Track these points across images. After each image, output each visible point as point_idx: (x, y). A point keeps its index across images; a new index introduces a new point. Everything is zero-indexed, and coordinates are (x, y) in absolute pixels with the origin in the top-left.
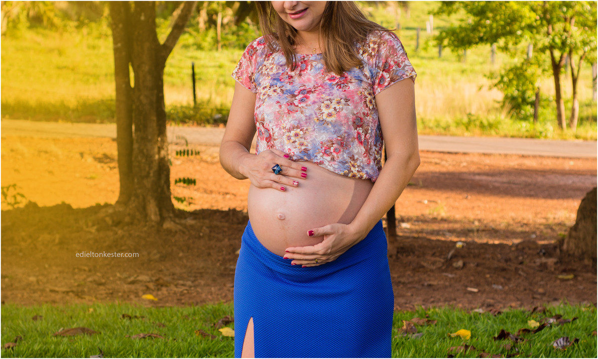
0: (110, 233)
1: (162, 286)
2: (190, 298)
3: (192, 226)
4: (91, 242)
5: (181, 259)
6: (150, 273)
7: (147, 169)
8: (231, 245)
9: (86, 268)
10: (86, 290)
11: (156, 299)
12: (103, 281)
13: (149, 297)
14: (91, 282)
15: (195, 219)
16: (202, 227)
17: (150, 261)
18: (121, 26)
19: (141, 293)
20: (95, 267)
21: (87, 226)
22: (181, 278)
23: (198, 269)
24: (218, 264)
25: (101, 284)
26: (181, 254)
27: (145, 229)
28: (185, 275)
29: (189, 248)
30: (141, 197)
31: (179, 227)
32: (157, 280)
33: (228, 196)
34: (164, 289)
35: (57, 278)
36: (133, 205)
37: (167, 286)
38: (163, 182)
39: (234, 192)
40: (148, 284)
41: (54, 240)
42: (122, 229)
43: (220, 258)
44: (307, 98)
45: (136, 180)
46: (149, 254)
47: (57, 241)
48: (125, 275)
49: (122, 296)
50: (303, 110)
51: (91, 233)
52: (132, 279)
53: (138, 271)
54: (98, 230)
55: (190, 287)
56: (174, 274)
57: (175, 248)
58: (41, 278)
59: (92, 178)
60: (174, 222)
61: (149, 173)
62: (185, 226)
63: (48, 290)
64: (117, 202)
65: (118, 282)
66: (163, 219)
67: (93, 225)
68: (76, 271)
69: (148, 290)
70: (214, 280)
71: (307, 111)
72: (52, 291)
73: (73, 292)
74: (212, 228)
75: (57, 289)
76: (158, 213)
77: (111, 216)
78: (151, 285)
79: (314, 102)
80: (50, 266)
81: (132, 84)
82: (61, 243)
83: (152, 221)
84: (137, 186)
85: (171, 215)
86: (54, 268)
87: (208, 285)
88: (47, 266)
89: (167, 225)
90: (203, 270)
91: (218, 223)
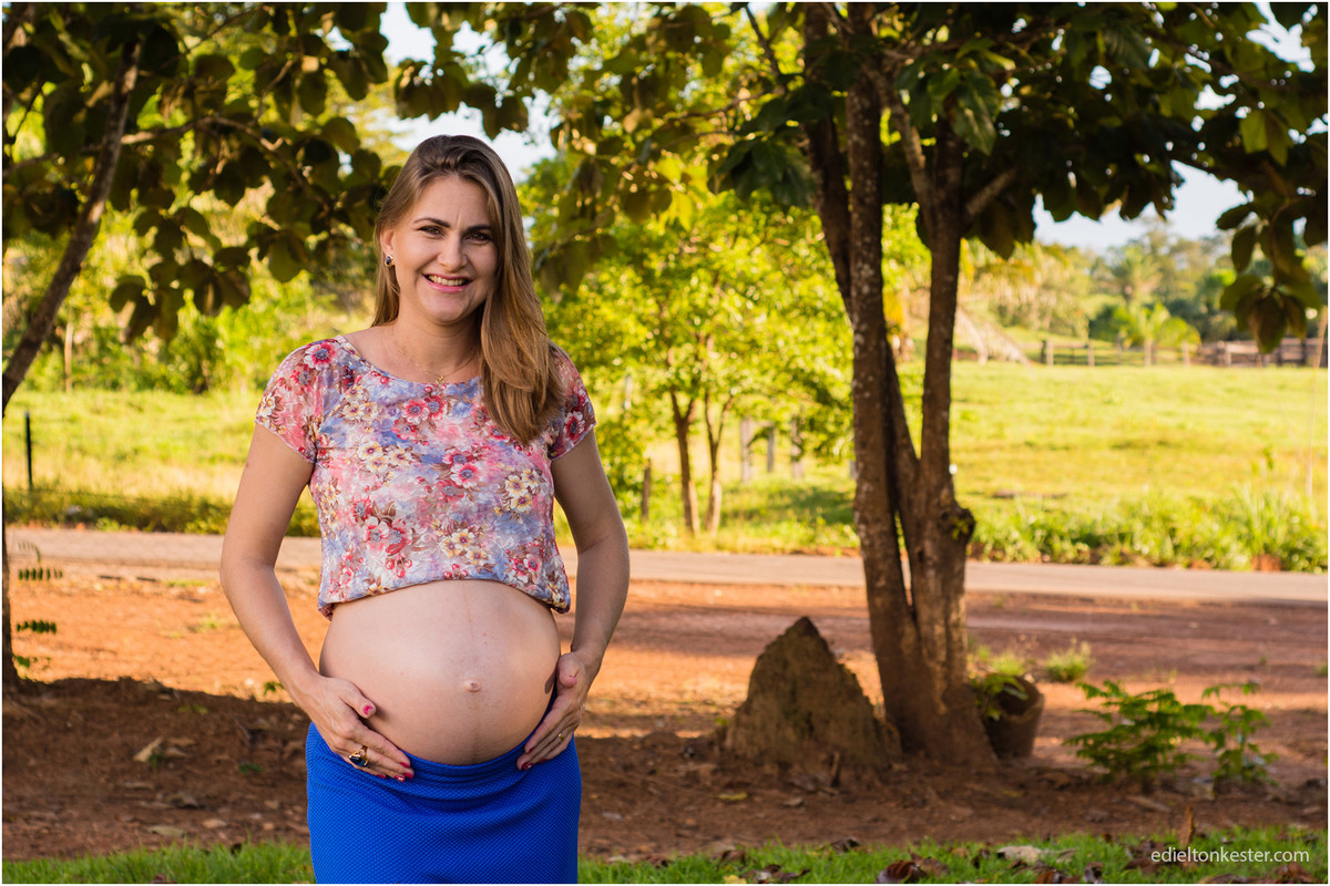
2: (54, 843)
3: (51, 710)
5: (32, 770)
8: (125, 744)
15: (57, 696)
16: (69, 711)
22: (37, 806)
23: (66, 788)
24: (102, 780)
26: (32, 762)
28: (42, 801)
29: (46, 750)
31: (28, 711)
39: (111, 646)
43: (106, 768)
44: (472, 470)
50: (474, 494)
55: (53, 822)
60: (19, 701)
62: (38, 709)
70: (96, 810)
74: (89, 713)
79: (491, 479)
87: (87, 819)
90: (74, 791)
91: (99, 704)
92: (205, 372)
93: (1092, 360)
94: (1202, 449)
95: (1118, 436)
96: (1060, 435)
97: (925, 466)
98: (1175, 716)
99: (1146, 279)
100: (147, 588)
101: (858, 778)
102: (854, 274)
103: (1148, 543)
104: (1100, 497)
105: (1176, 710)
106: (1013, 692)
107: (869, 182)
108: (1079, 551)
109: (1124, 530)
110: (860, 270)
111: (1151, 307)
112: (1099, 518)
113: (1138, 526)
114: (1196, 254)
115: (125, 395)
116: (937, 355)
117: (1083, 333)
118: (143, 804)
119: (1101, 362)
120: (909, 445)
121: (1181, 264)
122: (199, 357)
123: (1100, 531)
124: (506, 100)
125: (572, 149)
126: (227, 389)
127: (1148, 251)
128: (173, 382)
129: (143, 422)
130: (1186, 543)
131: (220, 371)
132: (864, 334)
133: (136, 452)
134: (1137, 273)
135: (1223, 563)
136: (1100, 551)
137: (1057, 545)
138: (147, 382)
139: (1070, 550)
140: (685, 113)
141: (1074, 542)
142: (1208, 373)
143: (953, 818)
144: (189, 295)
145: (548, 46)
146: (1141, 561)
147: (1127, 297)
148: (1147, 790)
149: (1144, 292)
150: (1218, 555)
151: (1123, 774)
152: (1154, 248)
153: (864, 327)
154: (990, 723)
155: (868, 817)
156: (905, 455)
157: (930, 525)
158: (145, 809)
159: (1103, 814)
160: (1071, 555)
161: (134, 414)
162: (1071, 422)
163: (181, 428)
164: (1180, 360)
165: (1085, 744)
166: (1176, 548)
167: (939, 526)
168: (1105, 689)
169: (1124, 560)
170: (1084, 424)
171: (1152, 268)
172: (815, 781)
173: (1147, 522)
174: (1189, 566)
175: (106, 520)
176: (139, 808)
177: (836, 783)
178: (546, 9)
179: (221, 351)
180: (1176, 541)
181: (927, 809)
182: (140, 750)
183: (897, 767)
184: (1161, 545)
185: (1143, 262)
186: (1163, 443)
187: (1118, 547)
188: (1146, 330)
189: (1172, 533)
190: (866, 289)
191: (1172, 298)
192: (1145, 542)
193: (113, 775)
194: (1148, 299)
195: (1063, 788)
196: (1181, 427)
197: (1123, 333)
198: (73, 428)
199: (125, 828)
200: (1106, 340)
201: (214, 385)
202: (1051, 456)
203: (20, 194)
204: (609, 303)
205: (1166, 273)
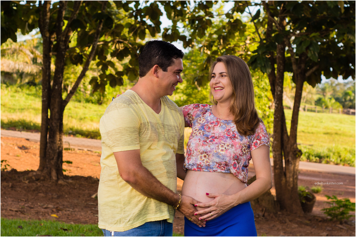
0: (34, 184)
1: (59, 210)
2: (72, 217)
3: (71, 183)
4: (26, 188)
5: (66, 198)
6: (53, 204)
7: (53, 156)
8: (89, 193)
9: (24, 200)
10: (25, 210)
11: (57, 217)
12: (32, 206)
13: (54, 215)
14: (27, 207)
15: (72, 180)
16: (76, 184)
17: (52, 198)
18: (46, 90)
19: (50, 214)
20: (28, 199)
21: (24, 180)
22: (67, 207)
24: (83, 202)
25: (31, 208)
26: (66, 196)
27: (50, 183)
28: (69, 206)
29: (70, 193)
30: (49, 169)
31: (66, 183)
32: (57, 208)
33: (79, 169)
34: (60, 212)
35: (11, 204)
36: (45, 171)
37: (61, 211)
38: (59, 162)
39: (81, 167)
40: (53, 209)
41: (8, 186)
42: (40, 182)
43: (84, 199)
44: (214, 140)
45: (47, 161)
46: (52, 195)
47: (10, 186)
48: (42, 204)
49: (42, 214)
50: (210, 145)
51: (25, 183)
52: (45, 206)
53: (48, 203)
54: (29, 182)
55: (72, 212)
56: (64, 205)
57: (64, 193)
58: (4, 203)
59: (17, 156)
60: (63, 180)
61: (53, 158)
62: (68, 183)
63: (8, 209)
64: (38, 170)
65: (39, 207)
66: (58, 179)
67: (27, 180)
68: (19, 201)
69: (53, 212)
70: (82, 209)
71: (212, 146)
72: (10, 210)
73: (20, 211)
74: (81, 185)
75: (12, 209)
76: (56, 176)
77: (35, 176)
78: (54, 210)
79: (216, 143)
80: (7, 197)
81: (49, 117)
82: (12, 187)
83: (53, 179)
84: (47, 163)
85: (62, 177)
86: (9, 199)
87: (80, 211)
88: (6, 198)
89: (60, 182)
90: (76, 204)
91: (83, 183)
92: (102, 99)
94: (346, 136)
95: (325, 131)
96: (310, 129)
97: (291, 138)
98: (350, 206)
99: (329, 92)
100: (89, 153)
101: (269, 215)
102: (276, 89)
103: (334, 159)
104: (321, 146)
105: (349, 204)
106: (309, 196)
107: (282, 66)
108: (316, 160)
109: (328, 155)
110: (277, 88)
111: (331, 99)
112: (322, 152)
113: (331, 154)
114: (342, 87)
115: (82, 104)
116: (296, 110)
117: (313, 103)
118: (93, 209)
119: (318, 112)
120: (287, 133)
121: (338, 88)
122: (100, 96)
123: (322, 155)
124: (189, 40)
125: (204, 52)
126: (107, 104)
127: (330, 85)
128: (93, 101)
129: (87, 111)
130: (343, 160)
131: (105, 100)
132: (278, 104)
133: (85, 118)
134: (327, 90)
135: (352, 165)
136: (322, 160)
137: (311, 157)
138: (88, 101)
139: (314, 159)
140: (233, 46)
141: (315, 157)
142: (346, 116)
143: (293, 227)
144: (108, 82)
145: (201, 27)
146: (332, 163)
147: (324, 96)
148: (341, 223)
149: (328, 95)
150: (351, 163)
151: (335, 219)
152: (332, 84)
153: (278, 102)
154: (302, 203)
155: (272, 225)
156: (286, 135)
157: (291, 153)
159: (330, 229)
160: (314, 160)
161: (84, 109)
162: (313, 126)
163: (95, 113)
164: (339, 112)
165: (326, 211)
166: (341, 160)
167: (293, 154)
169: (328, 162)
170: (316, 127)
171: (331, 89)
172: (258, 215)
173: (334, 154)
174: (344, 165)
175: (78, 135)
176: (92, 209)
177: (264, 216)
178: (201, 18)
179: (106, 95)
180: (341, 159)
181: (286, 224)
182: (93, 195)
183: (279, 213)
184: (337, 159)
185: (329, 87)
186: (336, 134)
187: (326, 159)
188: (329, 104)
189: (340, 156)
190: (279, 93)
191: (336, 96)
192: (333, 158)
193: (86, 201)
194: (330, 97)
195: (320, 221)
196: (340, 130)
197: (323, 105)
198: (70, 111)
199: (89, 214)
200: (319, 106)
201: (104, 103)
202: (308, 135)
203: (69, 55)
205: (334, 90)
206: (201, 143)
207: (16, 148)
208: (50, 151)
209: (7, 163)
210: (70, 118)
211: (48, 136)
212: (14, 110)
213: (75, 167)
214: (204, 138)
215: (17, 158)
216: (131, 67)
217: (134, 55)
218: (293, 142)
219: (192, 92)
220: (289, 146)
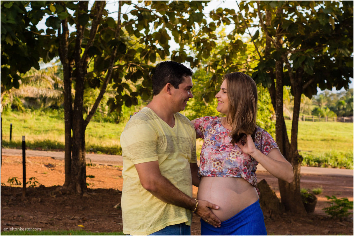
0: (61, 198)
1: (85, 221)
2: (97, 226)
3: (95, 196)
4: (54, 202)
5: (91, 209)
6: (79, 215)
7: (77, 171)
8: (111, 204)
9: (53, 213)
10: (54, 222)
11: (84, 227)
12: (61, 218)
13: (81, 226)
14: (55, 219)
15: (96, 193)
16: (99, 196)
17: (78, 210)
18: (68, 112)
19: (77, 224)
20: (56, 212)
21: (52, 195)
22: (93, 218)
23: (99, 214)
24: (107, 212)
25: (60, 220)
26: (91, 208)
27: (76, 196)
28: (94, 217)
29: (94, 205)
30: (74, 183)
31: (90, 196)
32: (83, 218)
33: (101, 182)
34: (86, 222)
35: (41, 217)
36: (70, 186)
37: (87, 221)
38: (83, 177)
39: (103, 180)
40: (79, 220)
41: (38, 201)
42: (66, 196)
43: (107, 209)
44: (225, 149)
45: (72, 176)
46: (78, 207)
47: (39, 201)
48: (69, 216)
49: (70, 225)
50: (222, 153)
51: (53, 198)
52: (72, 218)
53: (74, 214)
54: (56, 197)
55: (97, 221)
56: (89, 216)
57: (88, 205)
58: (35, 216)
59: (44, 173)
60: (87, 193)
61: (78, 173)
62: (92, 195)
63: (39, 222)
64: (64, 185)
65: (67, 219)
66: (83, 192)
67: (54, 195)
68: (49, 214)
69: (79, 223)
70: (106, 219)
71: (223, 154)
72: (41, 223)
73: (49, 223)
74: (103, 197)
75: (43, 222)
76: (81, 190)
77: (61, 190)
78: (81, 221)
79: (228, 151)
80: (37, 211)
81: (72, 136)
82: (41, 202)
83: (78, 193)
84: (72, 179)
85: (86, 191)
86: (39, 212)
87: (104, 221)
88: (36, 211)
89: (85, 195)
90: (101, 215)
91: (105, 195)
92: (119, 119)
93: (314, 120)
94: (341, 141)
95: (322, 138)
96: (309, 137)
97: (292, 146)
98: (348, 204)
99: (324, 102)
100: (110, 167)
101: (276, 216)
102: (276, 101)
103: (331, 163)
104: (320, 152)
105: (348, 203)
106: (311, 197)
107: (281, 81)
108: (316, 164)
109: (326, 159)
110: (278, 101)
111: (326, 108)
112: (320, 157)
113: (329, 159)
114: (335, 97)
115: (100, 123)
116: (295, 120)
117: (310, 114)
118: (116, 218)
119: (315, 121)
120: (288, 141)
121: (332, 99)
122: (117, 115)
123: (320, 159)
124: (196, 60)
125: (210, 71)
126: (123, 123)
127: (324, 96)
128: (111, 120)
129: (105, 130)
130: (340, 163)
131: (122, 119)
132: (278, 115)
133: (104, 136)
134: (322, 101)
135: (348, 167)
136: (320, 164)
137: (311, 162)
138: (106, 120)
139: (314, 164)
140: (236, 64)
141: (315, 162)
142: (340, 124)
143: (298, 226)
144: (124, 102)
145: (206, 48)
146: (330, 167)
147: (320, 106)
148: (341, 221)
149: (324, 105)
151: (336, 217)
152: (326, 95)
153: (278, 114)
154: (305, 204)
155: (278, 225)
156: (287, 143)
157: (293, 159)
158: (116, 219)
159: (332, 226)
160: (314, 165)
161: (103, 128)
162: (311, 134)
163: (113, 131)
164: (334, 120)
165: (327, 210)
166: (338, 164)
167: (295, 159)
168: (332, 197)
169: (326, 166)
170: (313, 135)
171: (325, 100)
172: (266, 217)
173: (331, 158)
174: (341, 168)
175: (99, 152)
176: (115, 219)
177: (270, 217)
178: (206, 40)
179: (122, 114)
180: (338, 162)
181: (291, 224)
182: (115, 205)
183: (284, 214)
184: (334, 163)
185: (324, 98)
186: (332, 140)
187: (324, 163)
188: (325, 113)
189: (337, 160)
190: (279, 105)
191: (330, 106)
192: (331, 162)
193: (109, 211)
194: (325, 107)
195: (322, 220)
196: (335, 136)
197: (319, 114)
198: (90, 131)
199: (113, 223)
200: (316, 115)
201: (120, 122)
202: (307, 142)
203: (87, 79)
204: (212, 106)
205: (329, 100)
206: (214, 152)
207: (43, 166)
208: (74, 167)
209: (36, 180)
210: (91, 137)
211: (72, 153)
212: (40, 132)
213: (97, 181)
214: (216, 147)
215: (44, 175)
216: (144, 87)
217: (147, 77)
218: (294, 149)
219: (201, 108)
220: (291, 152)
